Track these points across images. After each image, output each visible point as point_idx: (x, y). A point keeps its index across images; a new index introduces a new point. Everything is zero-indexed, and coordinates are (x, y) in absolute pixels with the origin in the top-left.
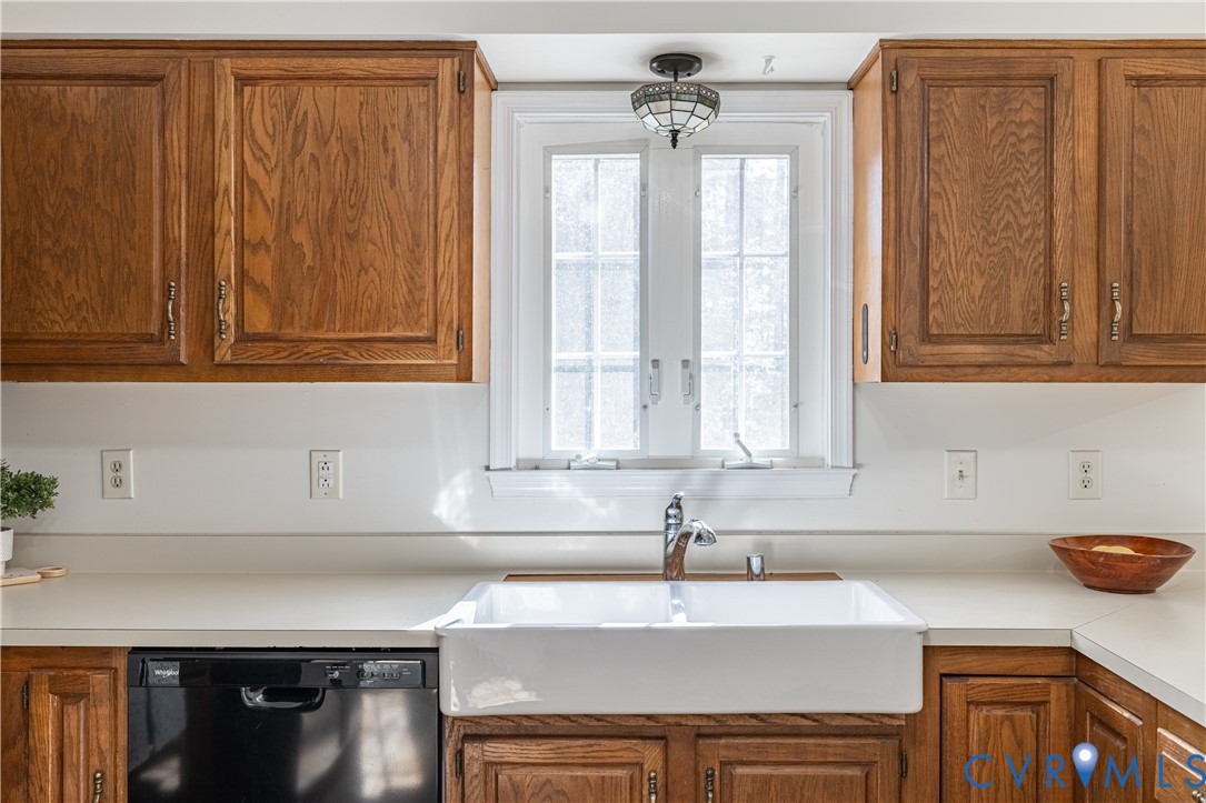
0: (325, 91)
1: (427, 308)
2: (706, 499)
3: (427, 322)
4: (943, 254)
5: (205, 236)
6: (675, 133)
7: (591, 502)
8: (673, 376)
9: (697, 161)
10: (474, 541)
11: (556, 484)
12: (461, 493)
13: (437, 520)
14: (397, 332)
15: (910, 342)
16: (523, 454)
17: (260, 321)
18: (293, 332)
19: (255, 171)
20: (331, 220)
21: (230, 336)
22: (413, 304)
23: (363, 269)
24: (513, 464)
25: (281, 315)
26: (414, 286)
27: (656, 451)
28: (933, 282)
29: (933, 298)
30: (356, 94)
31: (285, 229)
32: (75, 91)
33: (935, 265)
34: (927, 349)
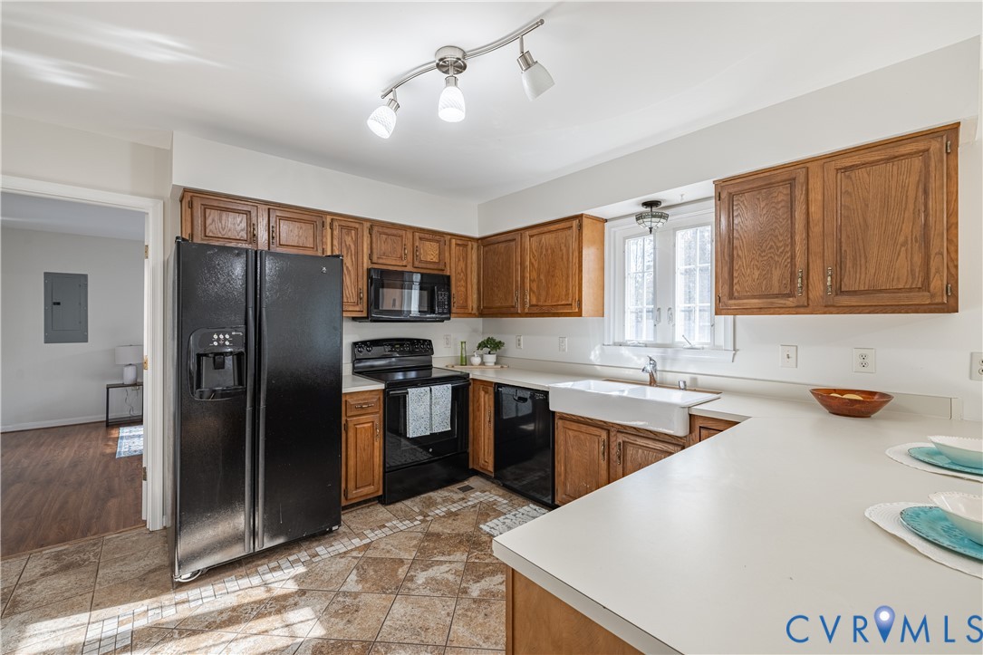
0: (547, 236)
1: (571, 295)
2: (674, 360)
3: (570, 299)
4: (740, 263)
5: (523, 278)
6: (651, 229)
7: (635, 358)
8: (664, 314)
9: (675, 235)
10: (598, 368)
11: (624, 351)
12: (597, 352)
13: (591, 360)
14: (563, 303)
15: (725, 299)
16: (616, 340)
17: (534, 302)
18: (540, 303)
19: (533, 260)
20: (549, 272)
21: (528, 306)
22: (567, 294)
23: (555, 285)
24: (611, 343)
25: (538, 300)
26: (567, 289)
27: (659, 341)
28: (735, 274)
29: (735, 281)
30: (554, 235)
31: (539, 276)
32: (500, 245)
33: (736, 267)
34: (732, 302)
